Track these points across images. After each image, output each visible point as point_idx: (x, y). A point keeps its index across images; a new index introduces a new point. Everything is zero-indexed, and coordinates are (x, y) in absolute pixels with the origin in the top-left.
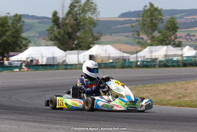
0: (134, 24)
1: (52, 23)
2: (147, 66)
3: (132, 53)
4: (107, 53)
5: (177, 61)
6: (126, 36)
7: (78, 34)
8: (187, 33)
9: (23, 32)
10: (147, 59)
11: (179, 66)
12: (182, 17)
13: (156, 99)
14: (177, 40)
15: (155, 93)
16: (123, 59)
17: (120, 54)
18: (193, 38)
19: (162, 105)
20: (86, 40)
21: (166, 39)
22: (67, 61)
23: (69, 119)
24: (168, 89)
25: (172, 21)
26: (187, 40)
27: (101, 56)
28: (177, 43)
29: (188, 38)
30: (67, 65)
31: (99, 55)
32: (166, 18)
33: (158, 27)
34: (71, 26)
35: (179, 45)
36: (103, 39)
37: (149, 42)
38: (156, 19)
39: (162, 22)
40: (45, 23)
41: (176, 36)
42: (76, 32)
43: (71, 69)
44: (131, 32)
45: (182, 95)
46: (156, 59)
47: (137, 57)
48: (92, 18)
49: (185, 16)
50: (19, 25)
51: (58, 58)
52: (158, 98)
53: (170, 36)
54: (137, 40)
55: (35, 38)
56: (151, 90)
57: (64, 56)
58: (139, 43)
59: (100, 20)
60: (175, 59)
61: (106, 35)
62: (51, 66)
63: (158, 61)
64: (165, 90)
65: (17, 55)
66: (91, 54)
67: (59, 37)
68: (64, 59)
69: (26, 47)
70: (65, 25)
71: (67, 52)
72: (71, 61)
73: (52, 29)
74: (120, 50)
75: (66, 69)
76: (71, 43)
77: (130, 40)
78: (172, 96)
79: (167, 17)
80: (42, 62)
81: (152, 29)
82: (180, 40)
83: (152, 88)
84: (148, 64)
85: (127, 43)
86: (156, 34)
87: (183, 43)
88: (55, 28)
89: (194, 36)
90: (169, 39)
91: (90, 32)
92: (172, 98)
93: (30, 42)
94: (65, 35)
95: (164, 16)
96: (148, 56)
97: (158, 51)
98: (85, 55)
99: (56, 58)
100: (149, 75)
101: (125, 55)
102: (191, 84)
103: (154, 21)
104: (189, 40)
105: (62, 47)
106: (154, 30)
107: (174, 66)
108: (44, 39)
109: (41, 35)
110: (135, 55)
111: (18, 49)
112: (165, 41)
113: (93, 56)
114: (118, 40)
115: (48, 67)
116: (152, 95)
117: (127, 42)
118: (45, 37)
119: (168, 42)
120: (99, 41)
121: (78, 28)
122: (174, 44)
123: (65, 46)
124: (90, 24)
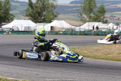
0: (78, 8)
1: (28, 6)
2: (86, 34)
3: (77, 26)
4: (62, 26)
5: (105, 32)
6: (74, 16)
7: (44, 13)
8: (111, 15)
9: (11, 11)
10: (86, 30)
11: (106, 35)
12: (108, 5)
13: (92, 55)
14: (105, 19)
16: (72, 29)
17: (70, 26)
18: (115, 18)
19: (95, 58)
20: (49, 17)
21: (98, 18)
23: (39, 65)
24: (100, 49)
25: (102, 7)
26: (111, 19)
27: (58, 27)
28: (105, 21)
29: (112, 18)
31: (57, 26)
32: (98, 5)
33: (93, 10)
34: (40, 8)
35: (106, 22)
36: (59, 16)
37: (88, 19)
38: (92, 6)
39: (96, 8)
40: (24, 5)
41: (104, 16)
42: (43, 12)
44: (77, 13)
45: (108, 53)
47: (80, 28)
48: (53, 4)
49: (110, 4)
50: (8, 6)
51: (32, 27)
53: (101, 17)
54: (80, 18)
55: (18, 15)
56: (89, 49)
57: (35, 26)
58: (81, 20)
59: (58, 5)
60: (104, 30)
61: (61, 14)
62: (27, 32)
64: (98, 49)
65: (7, 24)
66: (52, 26)
67: (32, 14)
68: (35, 28)
69: (12, 20)
70: (37, 7)
71: (37, 24)
73: (28, 9)
74: (70, 24)
76: (39, 18)
77: (76, 18)
78: (102, 53)
80: (22, 30)
81: (90, 12)
82: (107, 19)
84: (87, 33)
85: (74, 20)
86: (92, 15)
87: (108, 21)
88: (30, 9)
89: (115, 17)
90: (100, 18)
91: (51, 12)
92: (101, 54)
93: (14, 17)
94: (36, 13)
95: (97, 4)
96: (87, 28)
98: (48, 26)
99: (30, 27)
101: (73, 27)
102: (113, 46)
103: (91, 7)
104: (112, 20)
105: (34, 20)
106: (91, 13)
107: (103, 35)
108: (23, 15)
109: (21, 13)
110: (79, 27)
111: (7, 21)
112: (97, 19)
113: (53, 27)
114: (69, 18)
115: (25, 33)
116: (90, 52)
118: (24, 14)
119: (99, 20)
120: (57, 18)
121: (44, 9)
122: (103, 21)
123: (36, 20)
124: (52, 7)
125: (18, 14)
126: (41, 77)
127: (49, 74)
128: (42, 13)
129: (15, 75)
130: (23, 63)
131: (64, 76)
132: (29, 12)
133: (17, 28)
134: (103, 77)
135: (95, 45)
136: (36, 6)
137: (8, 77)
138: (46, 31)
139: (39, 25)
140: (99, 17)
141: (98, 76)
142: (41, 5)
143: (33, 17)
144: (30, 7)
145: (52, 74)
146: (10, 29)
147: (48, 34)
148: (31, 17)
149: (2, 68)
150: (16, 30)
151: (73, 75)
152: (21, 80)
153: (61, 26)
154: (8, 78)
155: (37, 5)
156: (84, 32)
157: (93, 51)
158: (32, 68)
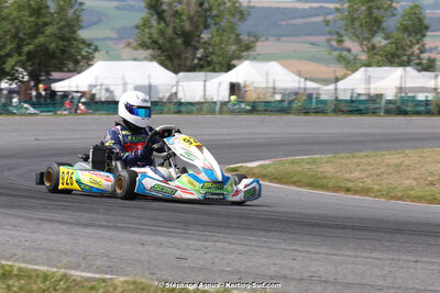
0: (329, 18)
1: (146, 10)
2: (359, 112)
3: (325, 82)
4: (271, 80)
5: (427, 103)
6: (313, 44)
7: (205, 36)
10: (359, 95)
11: (429, 113)
13: (380, 185)
14: (423, 56)
15: (378, 172)
16: (306, 94)
17: (299, 82)
19: (392, 198)
20: (222, 48)
21: (400, 52)
22: (180, 95)
23: (186, 224)
24: (407, 162)
25: (415, 13)
27: (256, 85)
28: (424, 62)
30: (180, 104)
31: (253, 83)
32: (402, 5)
33: (384, 25)
34: (191, 19)
35: (430, 67)
36: (261, 47)
37: (364, 57)
38: (378, 8)
39: (393, 15)
40: (132, 8)
41: (423, 45)
42: (201, 33)
43: (190, 113)
44: (323, 34)
45: (436, 178)
46: (380, 96)
47: (336, 89)
48: (236, 2)
50: (72, 11)
51: (160, 88)
52: (383, 182)
53: (410, 47)
54: (336, 53)
55: (110, 42)
56: (370, 164)
57: (174, 83)
58: (340, 59)
59: (254, 7)
60: (421, 97)
61: (267, 40)
63: (383, 101)
64: (400, 165)
65: (70, 77)
66: (234, 81)
67: (160, 42)
68: (174, 91)
69: (88, 61)
70: (177, 14)
71: (181, 74)
72: (188, 95)
73: (146, 23)
74: (299, 74)
75: (179, 112)
76: (188, 55)
77: (322, 52)
78: (415, 179)
79: (403, 3)
81: (370, 30)
82: (433, 56)
83: (371, 160)
84: (362, 107)
85: (313, 59)
86: (379, 40)
87: (438, 63)
88: (154, 21)
90: (409, 53)
91: (232, 33)
92: (414, 183)
93: (96, 50)
94: (175, 36)
95: (398, 2)
96: (361, 89)
97: (383, 78)
98: (220, 83)
99: (156, 87)
100: (365, 131)
101: (311, 85)
103: (375, 11)
105: (168, 62)
106: (374, 33)
107: (418, 113)
108: (129, 45)
109: (122, 34)
110: (332, 87)
111: (71, 65)
112: (399, 56)
113: (239, 84)
114: (295, 51)
116: (371, 175)
117: (314, 57)
118: (131, 40)
119: (405, 58)
120: (251, 53)
121: (206, 21)
122: (418, 64)
123: (176, 61)
124: (233, 15)
125: (111, 39)
126: (192, 269)
127: (222, 256)
128: (199, 36)
129: (98, 263)
130: (129, 216)
131: (278, 261)
132: (151, 34)
133: (107, 90)
134: (419, 265)
135: (389, 149)
136: (177, 12)
137: (71, 268)
138: (215, 100)
139: (189, 80)
140: (404, 49)
141: (400, 263)
142: (193, 8)
143: (164, 52)
144: (152, 14)
145: (233, 257)
146: (79, 94)
147: (221, 112)
148: (158, 52)
149: (51, 238)
150: (103, 99)
151: (311, 260)
152: (122, 279)
153: (267, 82)
154: (73, 272)
155: (179, 7)
156: (352, 101)
157: (382, 173)
158: (162, 235)
